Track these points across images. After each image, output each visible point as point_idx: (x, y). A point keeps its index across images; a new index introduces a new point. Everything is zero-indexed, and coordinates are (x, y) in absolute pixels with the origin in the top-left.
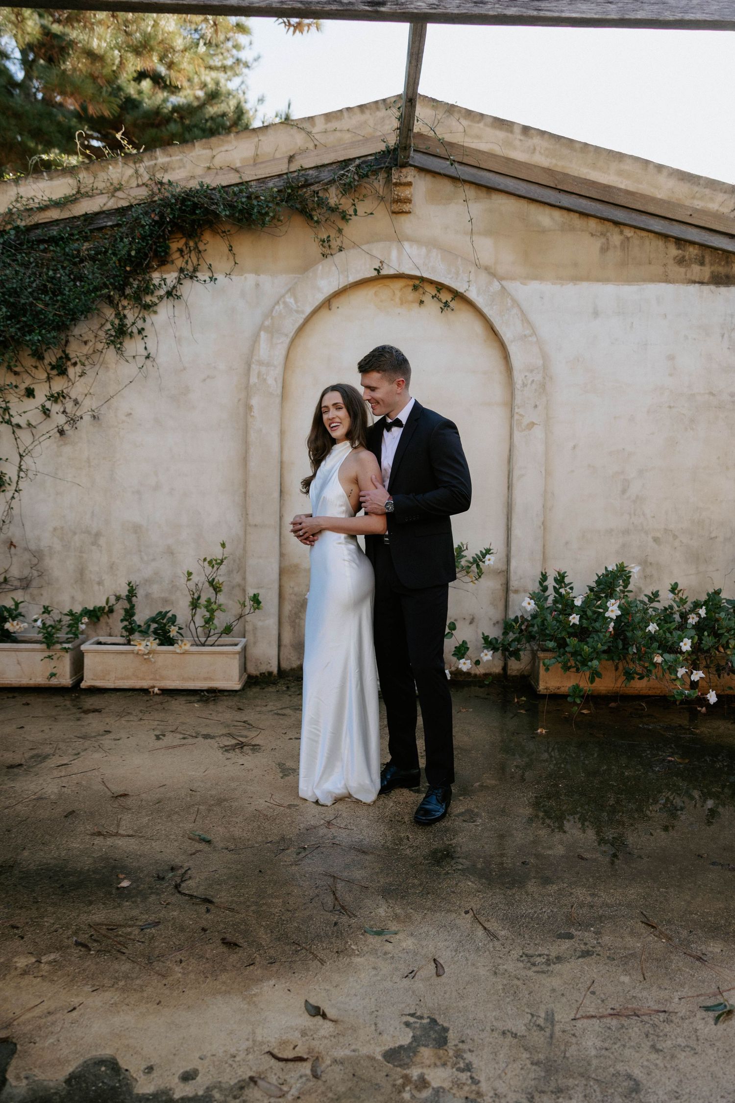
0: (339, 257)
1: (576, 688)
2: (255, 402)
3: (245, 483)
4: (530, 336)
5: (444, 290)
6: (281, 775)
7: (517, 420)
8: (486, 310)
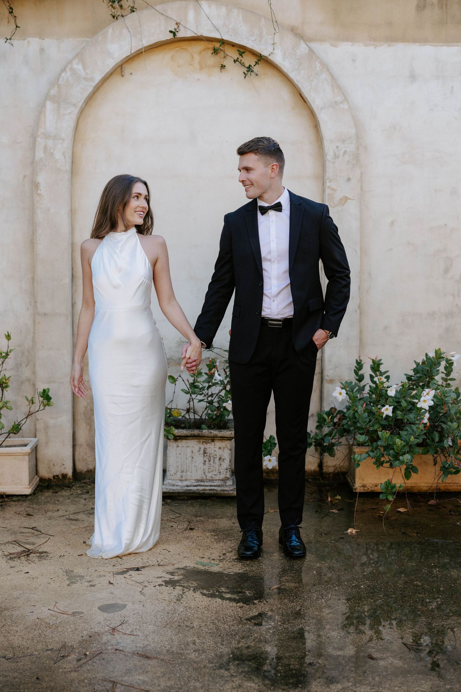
0: (131, 19)
1: (389, 484)
2: (41, 178)
3: (33, 268)
4: (342, 103)
5: (247, 53)
6: (68, 582)
7: (329, 195)
8: (292, 75)
